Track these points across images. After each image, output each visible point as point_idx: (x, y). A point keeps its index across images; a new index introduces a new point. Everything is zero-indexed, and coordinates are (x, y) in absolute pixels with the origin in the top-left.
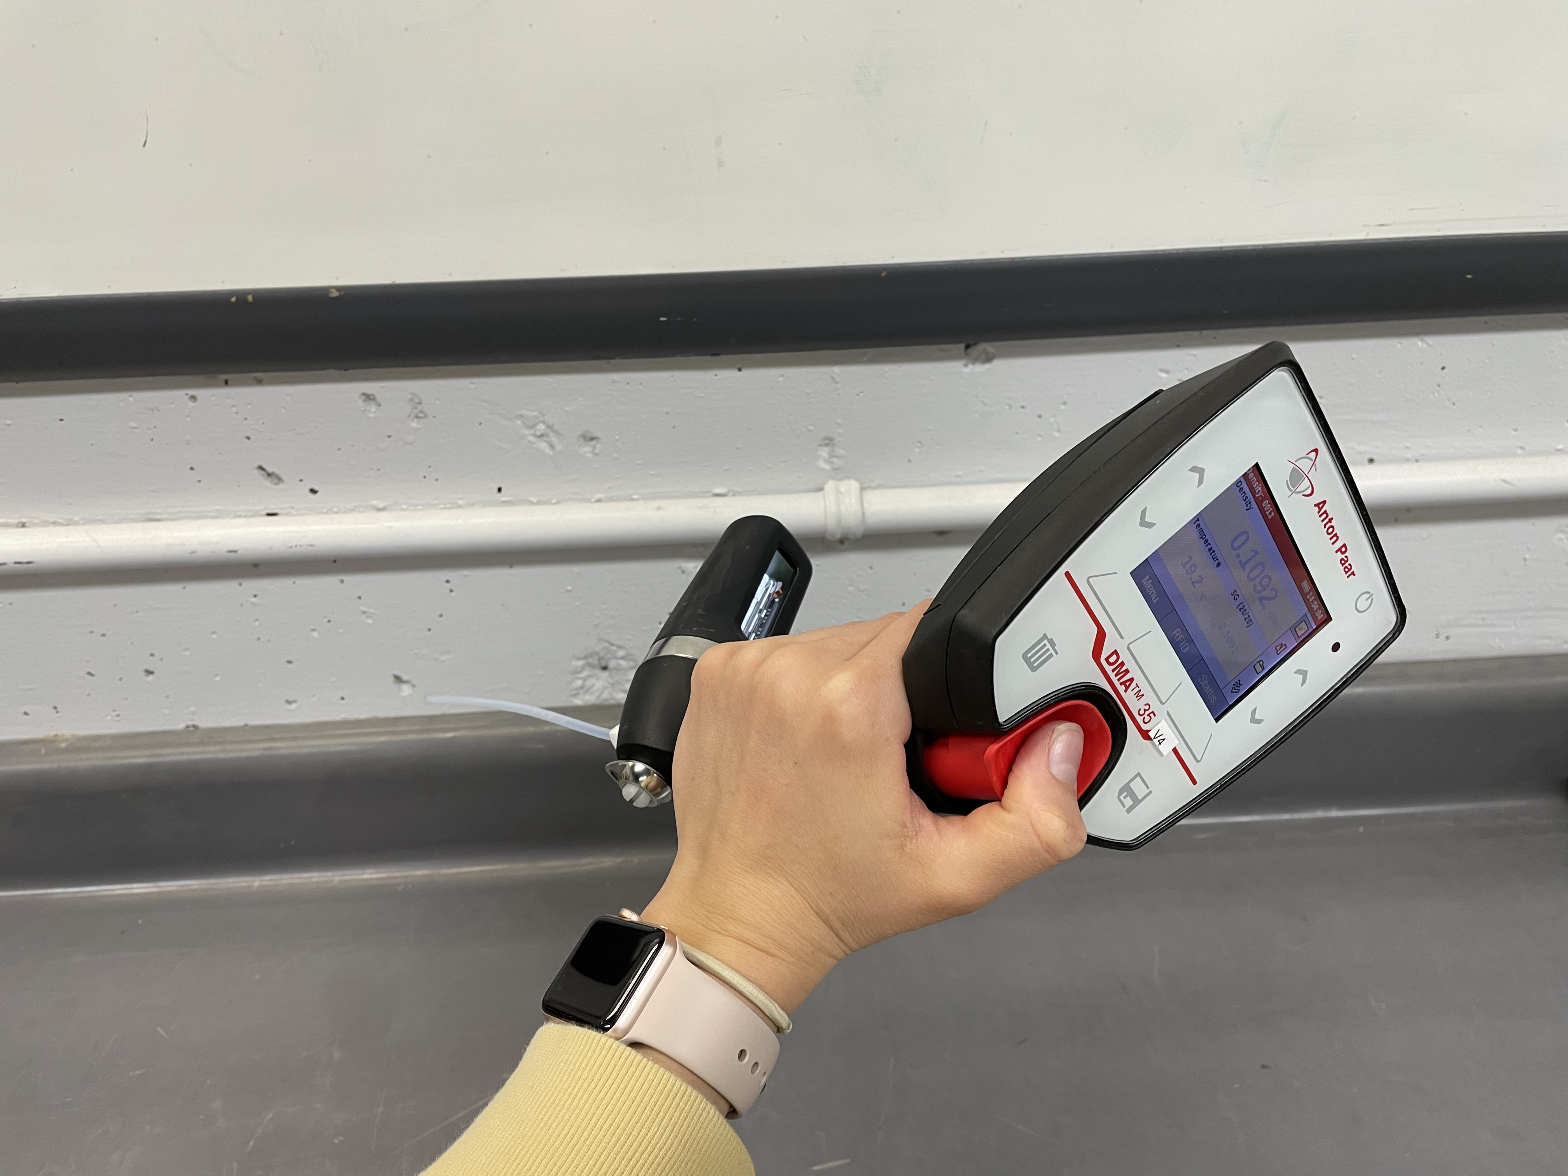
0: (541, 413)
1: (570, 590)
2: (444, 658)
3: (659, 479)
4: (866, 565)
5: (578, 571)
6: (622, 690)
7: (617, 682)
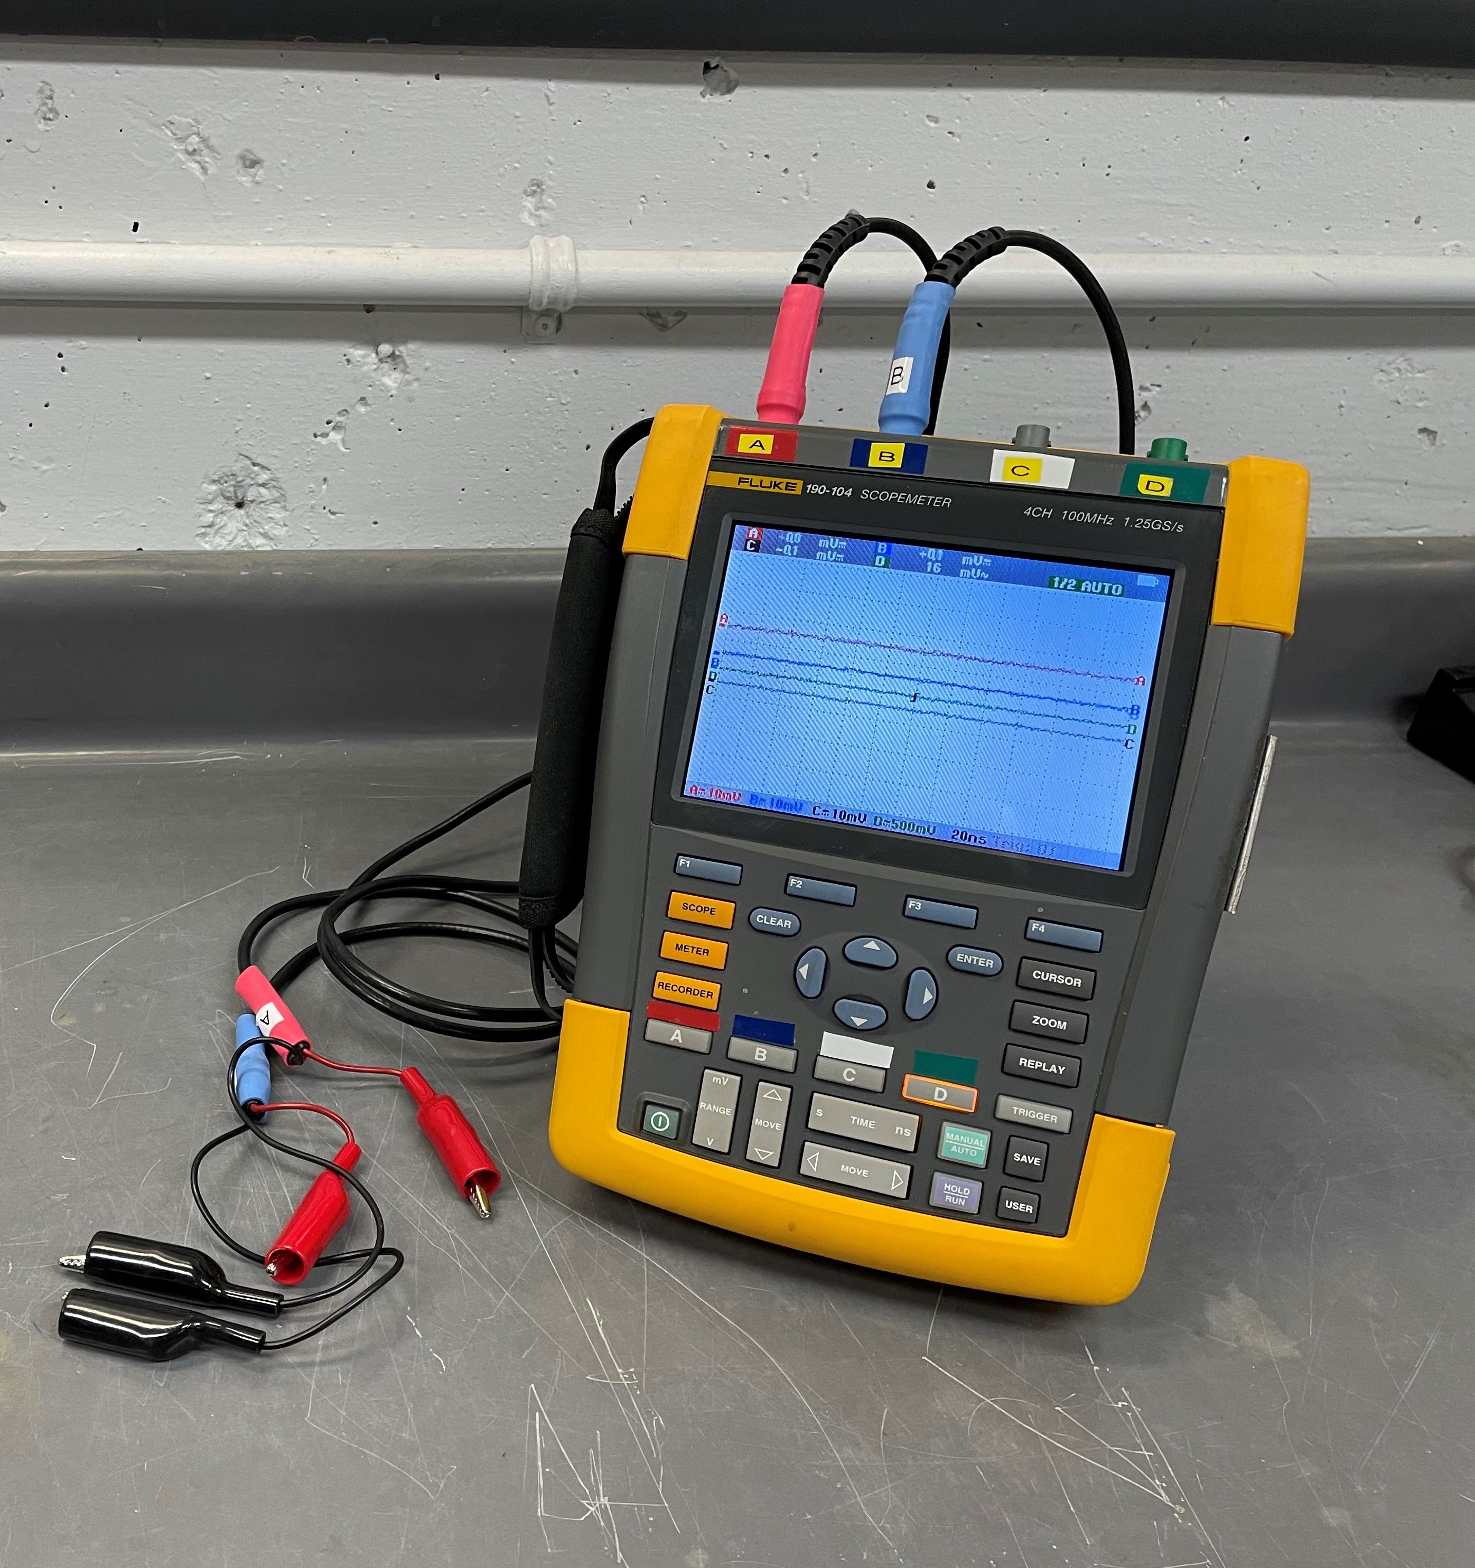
0: (195, 120)
1: (208, 378)
2: (45, 467)
3: (329, 225)
4: (571, 367)
5: (220, 351)
6: (260, 533)
7: (255, 521)
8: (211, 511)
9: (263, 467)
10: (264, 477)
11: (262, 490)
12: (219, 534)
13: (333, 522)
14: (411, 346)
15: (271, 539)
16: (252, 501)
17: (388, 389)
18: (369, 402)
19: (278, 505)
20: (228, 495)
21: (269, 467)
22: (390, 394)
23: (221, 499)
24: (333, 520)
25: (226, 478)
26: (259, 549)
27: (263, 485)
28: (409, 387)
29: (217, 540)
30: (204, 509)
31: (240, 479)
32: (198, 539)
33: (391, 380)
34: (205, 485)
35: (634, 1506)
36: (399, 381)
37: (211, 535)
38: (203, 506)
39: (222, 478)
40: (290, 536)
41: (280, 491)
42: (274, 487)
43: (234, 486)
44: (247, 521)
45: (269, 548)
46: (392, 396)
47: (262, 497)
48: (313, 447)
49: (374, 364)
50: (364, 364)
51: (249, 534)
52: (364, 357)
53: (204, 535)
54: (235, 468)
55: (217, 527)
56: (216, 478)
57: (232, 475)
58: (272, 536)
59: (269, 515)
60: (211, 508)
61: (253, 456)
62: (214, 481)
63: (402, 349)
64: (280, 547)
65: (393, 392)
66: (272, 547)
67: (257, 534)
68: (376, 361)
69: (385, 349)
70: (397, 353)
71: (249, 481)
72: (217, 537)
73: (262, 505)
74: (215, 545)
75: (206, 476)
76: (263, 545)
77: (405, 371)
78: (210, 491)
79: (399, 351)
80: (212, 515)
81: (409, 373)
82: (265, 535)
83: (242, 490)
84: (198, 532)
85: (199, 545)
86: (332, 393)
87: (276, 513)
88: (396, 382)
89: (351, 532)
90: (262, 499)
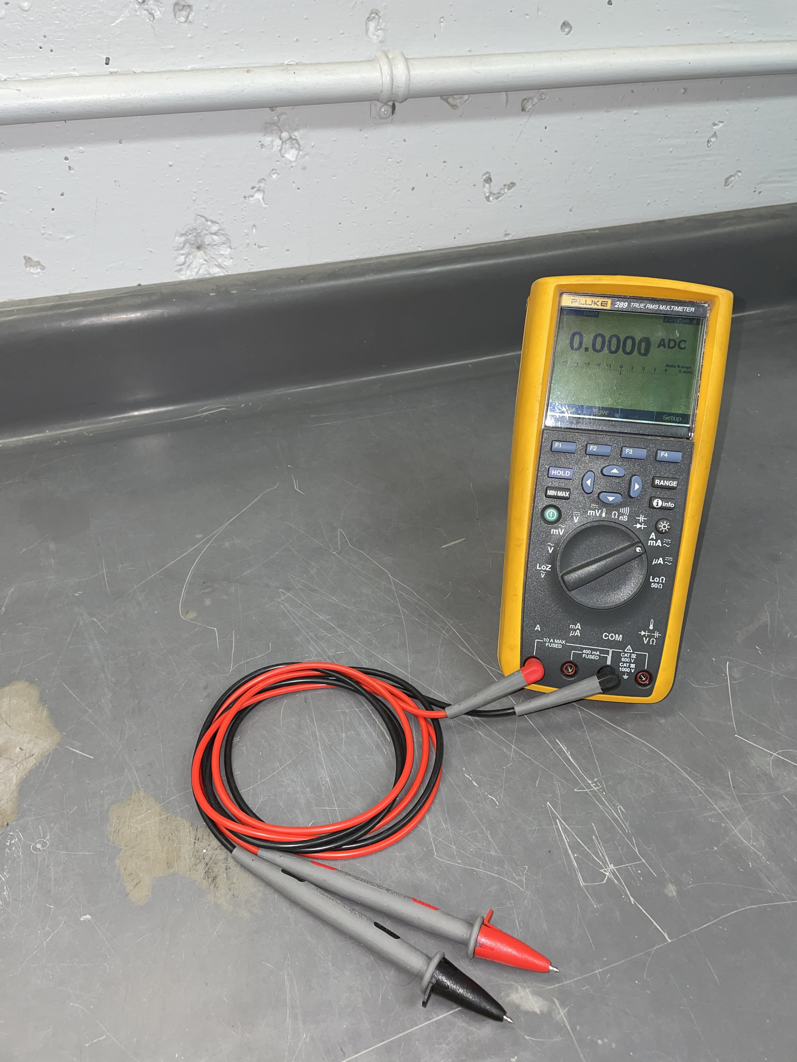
1: (171, 166)
2: (68, 237)
3: (242, 50)
4: (401, 137)
5: (178, 146)
6: (216, 265)
8: (182, 254)
9: (213, 222)
10: (215, 228)
11: (215, 237)
12: (190, 269)
13: (261, 253)
14: (303, 132)
15: (223, 268)
16: (208, 245)
17: (288, 162)
18: (278, 172)
19: (225, 246)
20: (192, 242)
21: (218, 221)
22: (291, 165)
23: (188, 245)
24: (261, 251)
25: (190, 232)
26: (216, 275)
27: (215, 234)
28: (303, 160)
29: (189, 273)
30: (178, 254)
31: (198, 231)
32: (176, 273)
33: (291, 155)
34: (177, 238)
35: (627, 866)
36: (296, 156)
37: (185, 270)
38: (177, 252)
39: (187, 232)
40: (235, 265)
41: (226, 236)
42: (222, 234)
43: (196, 236)
44: (206, 258)
45: (222, 274)
46: (292, 167)
47: (215, 241)
48: (244, 205)
49: (279, 146)
50: (273, 147)
51: (208, 266)
52: (272, 141)
53: (180, 270)
54: (195, 225)
55: (187, 264)
56: (184, 232)
57: (194, 229)
58: (224, 266)
59: (221, 253)
60: (182, 252)
61: (207, 216)
62: (182, 235)
64: (230, 273)
65: (293, 164)
66: (224, 273)
67: (214, 266)
68: (280, 143)
69: (286, 135)
70: (294, 137)
71: (205, 232)
72: (188, 271)
73: (215, 247)
74: (188, 276)
75: (177, 232)
76: (219, 273)
77: (299, 149)
78: (180, 241)
79: (295, 135)
80: (183, 257)
81: (302, 150)
82: (219, 266)
83: (201, 238)
84: (176, 269)
85: (177, 277)
86: (253, 168)
87: (226, 251)
88: (294, 157)
89: (273, 258)
90: (214, 243)
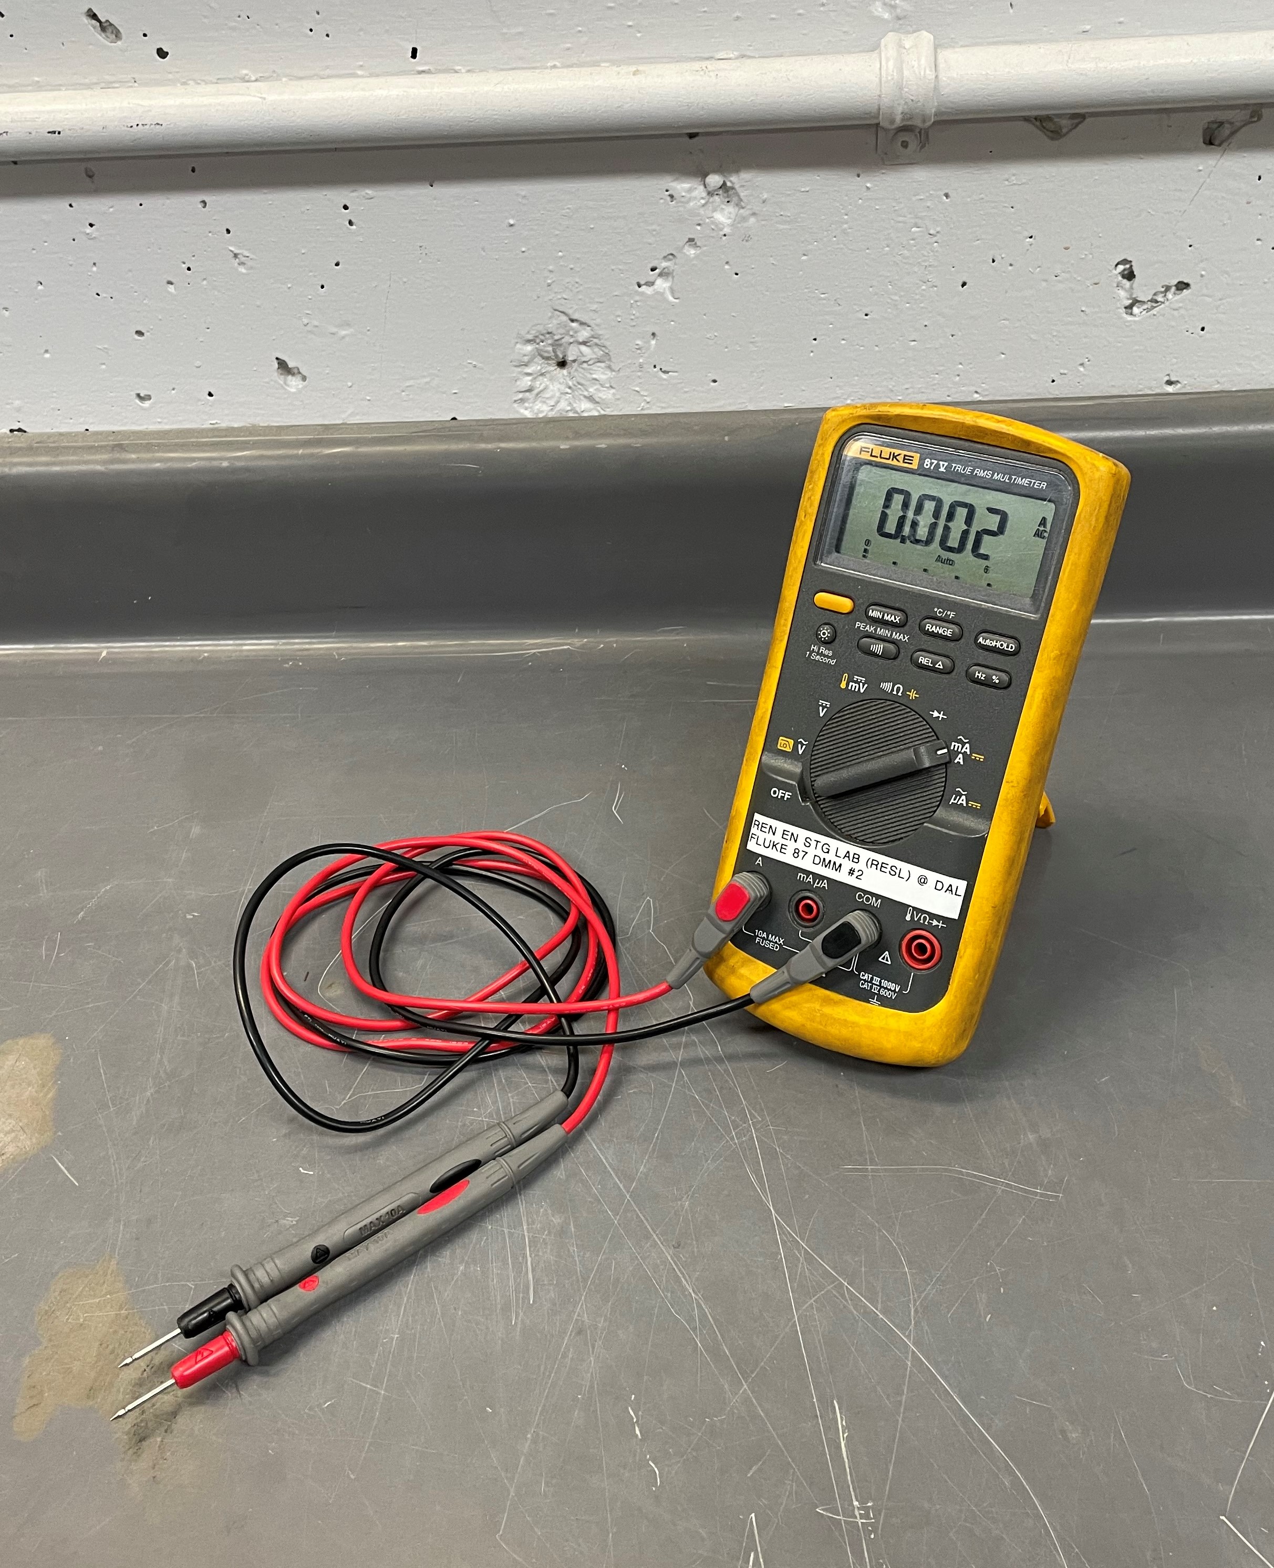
1: (512, 225)
2: (343, 333)
3: (639, 35)
4: (940, 189)
5: (523, 193)
6: (585, 397)
7: (579, 383)
8: (528, 374)
9: (582, 324)
10: (584, 334)
11: (585, 349)
12: (540, 399)
13: (665, 382)
14: (745, 176)
15: (598, 403)
16: (574, 361)
17: (718, 226)
18: (698, 244)
19: (602, 365)
20: (546, 355)
21: (588, 322)
22: (722, 233)
23: (538, 360)
24: (665, 379)
25: (542, 337)
26: (585, 414)
27: (584, 343)
28: (745, 225)
29: (538, 406)
30: (520, 373)
31: (556, 337)
32: (515, 405)
33: (724, 216)
34: (518, 346)
36: (733, 216)
37: (530, 401)
38: (519, 369)
39: (537, 337)
40: (618, 399)
41: (603, 348)
42: (597, 345)
43: (552, 345)
44: (570, 383)
45: (596, 414)
46: (725, 235)
47: (583, 356)
48: (637, 298)
49: (703, 198)
50: (690, 200)
51: (573, 396)
52: (690, 190)
53: (522, 401)
54: (550, 326)
55: (537, 391)
56: (530, 337)
57: (549, 333)
58: (597, 400)
59: (594, 376)
60: (529, 370)
61: (570, 312)
62: (529, 341)
63: (734, 180)
64: (608, 412)
65: (727, 230)
66: (599, 411)
67: (582, 397)
68: (704, 194)
69: (714, 180)
70: (729, 184)
71: (567, 339)
72: (538, 403)
73: (585, 365)
74: (536, 411)
75: (519, 336)
76: (590, 410)
77: (739, 205)
78: (523, 352)
79: (731, 181)
80: (530, 378)
81: (743, 208)
82: (590, 399)
83: (562, 349)
84: (516, 398)
85: (518, 412)
86: (654, 236)
87: (600, 373)
88: (730, 218)
89: (686, 392)
90: (584, 359)
